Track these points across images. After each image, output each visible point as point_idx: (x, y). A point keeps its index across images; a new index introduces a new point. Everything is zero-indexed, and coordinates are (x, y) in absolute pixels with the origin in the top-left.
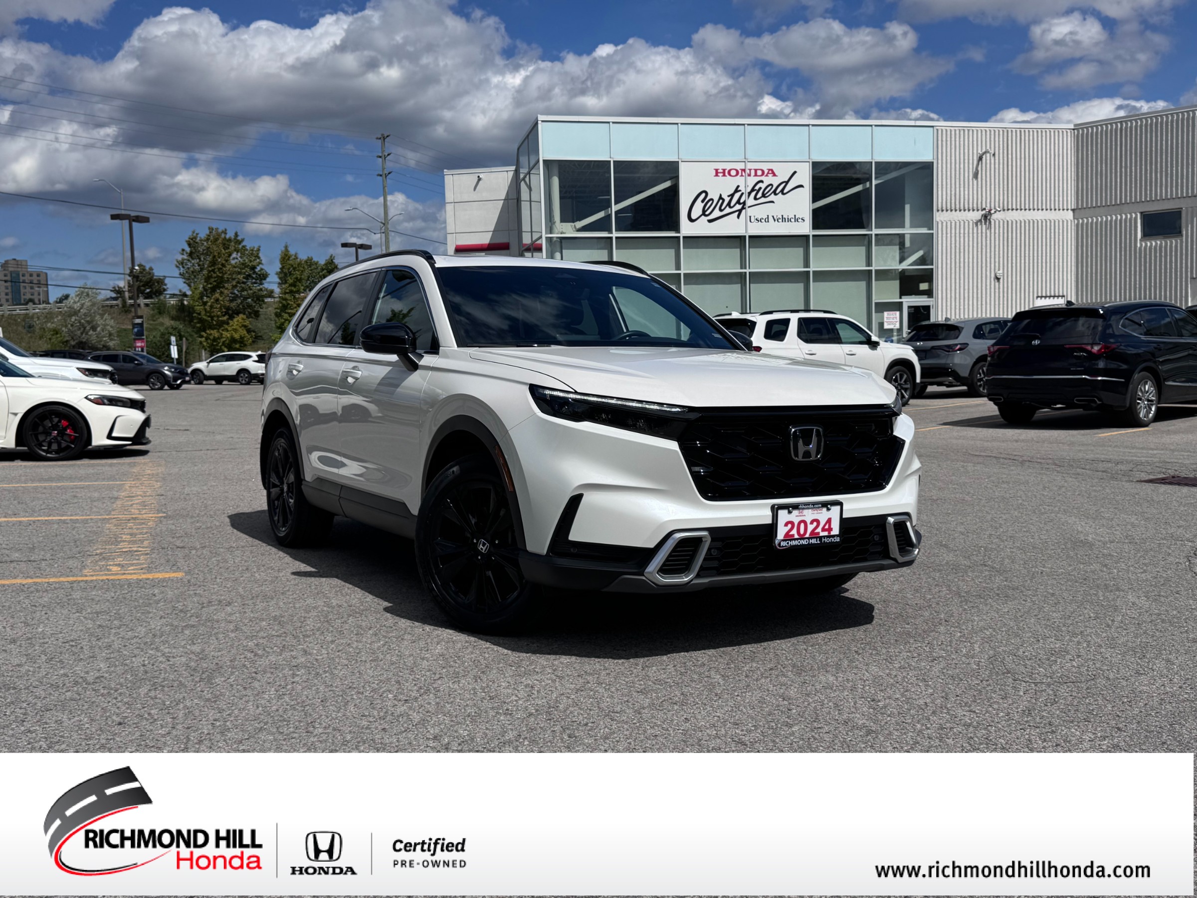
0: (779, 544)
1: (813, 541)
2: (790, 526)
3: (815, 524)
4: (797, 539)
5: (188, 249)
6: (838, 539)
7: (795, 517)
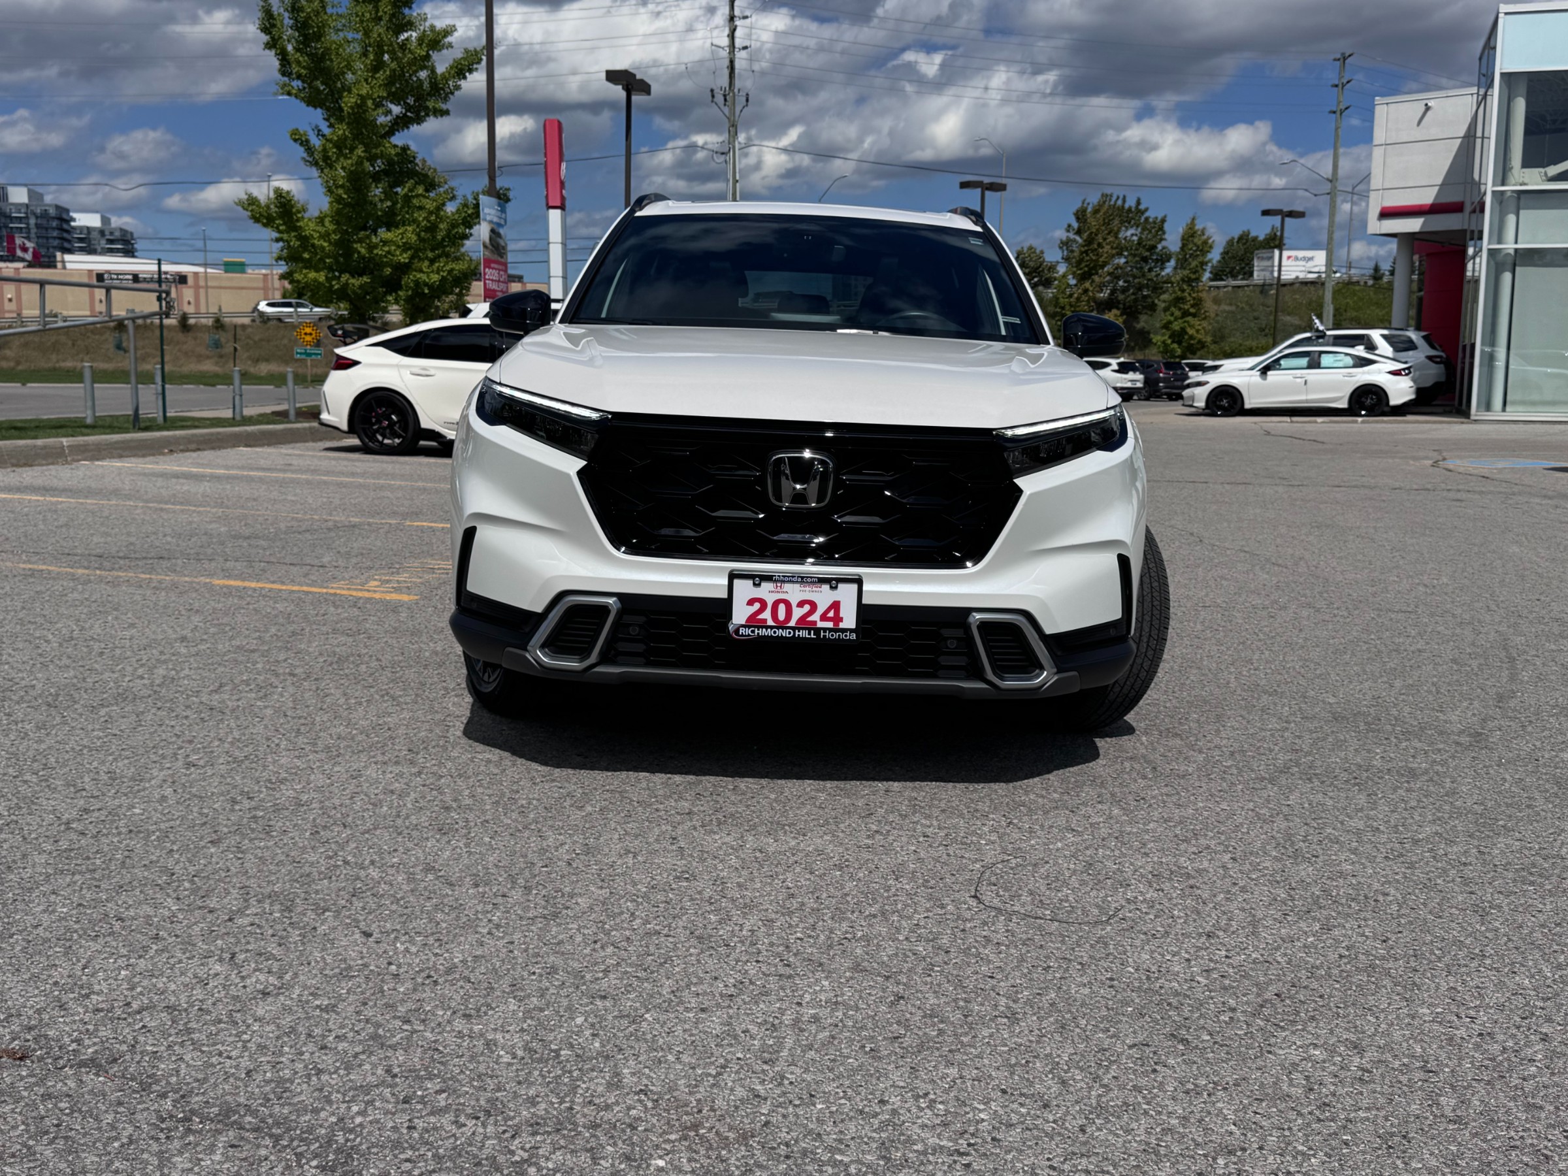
0: (737, 631)
1: (803, 634)
2: (757, 606)
3: (807, 608)
4: (771, 627)
5: (1075, 225)
6: (854, 636)
7: (767, 592)
